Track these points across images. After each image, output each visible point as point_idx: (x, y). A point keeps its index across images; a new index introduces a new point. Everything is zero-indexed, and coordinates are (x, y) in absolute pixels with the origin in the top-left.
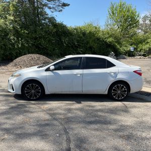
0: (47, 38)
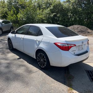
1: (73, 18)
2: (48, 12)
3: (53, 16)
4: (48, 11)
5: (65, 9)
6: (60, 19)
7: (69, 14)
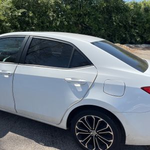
0: (93, 15)
1: (58, 21)
2: (8, 6)
3: (20, 14)
4: (8, 4)
5: (41, 5)
6: (35, 22)
7: (50, 14)
